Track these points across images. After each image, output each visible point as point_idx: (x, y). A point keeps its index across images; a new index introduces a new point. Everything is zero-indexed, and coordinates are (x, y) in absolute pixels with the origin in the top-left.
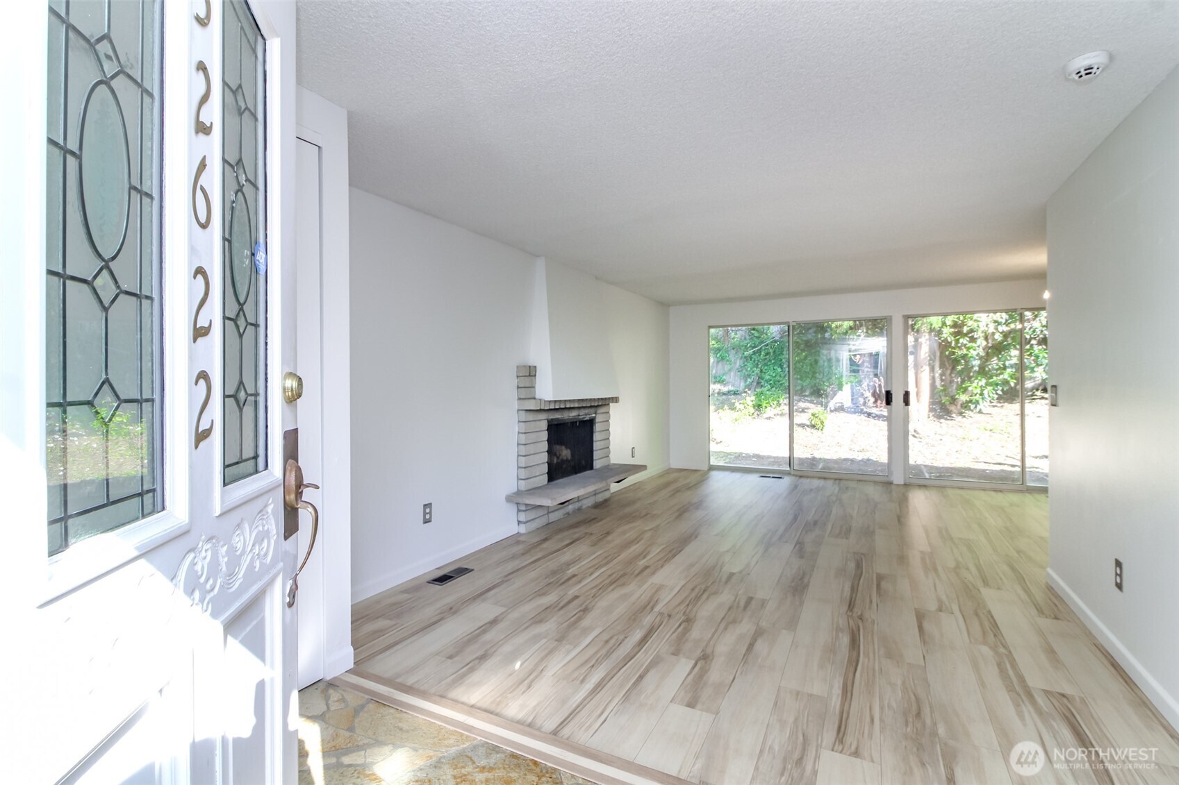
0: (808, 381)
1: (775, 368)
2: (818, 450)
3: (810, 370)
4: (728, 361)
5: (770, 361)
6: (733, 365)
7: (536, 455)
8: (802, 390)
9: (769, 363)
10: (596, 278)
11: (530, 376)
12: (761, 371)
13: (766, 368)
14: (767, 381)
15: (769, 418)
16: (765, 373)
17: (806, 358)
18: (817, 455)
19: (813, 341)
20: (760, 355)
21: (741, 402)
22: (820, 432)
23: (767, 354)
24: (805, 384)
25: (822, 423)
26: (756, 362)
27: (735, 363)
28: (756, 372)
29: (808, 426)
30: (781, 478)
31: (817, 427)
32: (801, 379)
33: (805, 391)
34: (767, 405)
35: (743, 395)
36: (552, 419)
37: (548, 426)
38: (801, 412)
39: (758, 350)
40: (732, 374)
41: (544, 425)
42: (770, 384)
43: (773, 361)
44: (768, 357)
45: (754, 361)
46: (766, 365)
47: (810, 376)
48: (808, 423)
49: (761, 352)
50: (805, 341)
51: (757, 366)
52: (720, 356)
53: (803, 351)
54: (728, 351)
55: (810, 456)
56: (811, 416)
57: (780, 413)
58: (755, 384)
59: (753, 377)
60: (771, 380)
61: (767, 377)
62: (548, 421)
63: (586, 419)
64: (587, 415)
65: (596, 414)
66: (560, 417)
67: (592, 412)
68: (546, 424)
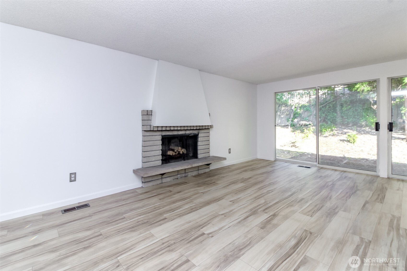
0: (351, 119)
1: (333, 113)
2: (349, 153)
3: (353, 114)
4: (309, 111)
5: (331, 110)
6: (312, 113)
7: (153, 152)
8: (348, 124)
9: (330, 112)
10: (199, 70)
11: (147, 115)
12: (326, 115)
13: (329, 114)
14: (329, 120)
15: (326, 137)
16: (328, 116)
17: (350, 109)
18: (347, 156)
19: (355, 100)
20: (326, 108)
21: (308, 129)
22: (353, 144)
23: (330, 107)
24: (349, 121)
25: (354, 140)
26: (324, 111)
27: (313, 112)
28: (323, 116)
29: (346, 141)
30: (309, 168)
31: (351, 142)
32: (347, 118)
33: (349, 124)
34: (325, 131)
35: (309, 126)
36: (165, 135)
37: (162, 138)
38: (344, 134)
39: (325, 105)
40: (312, 117)
41: (160, 138)
42: (330, 121)
43: (332, 111)
44: (330, 108)
45: (323, 111)
46: (329, 112)
47: (352, 117)
48: (346, 139)
49: (326, 107)
50: (350, 100)
51: (324, 113)
52: (306, 109)
53: (349, 105)
54: (310, 107)
55: (342, 156)
56: (347, 136)
57: (332, 134)
58: (323, 121)
59: (321, 118)
60: (331, 119)
61: (329, 118)
62: (162, 136)
63: (191, 135)
64: (192, 134)
65: (198, 133)
66: (170, 134)
67: (196, 132)
68: (160, 137)
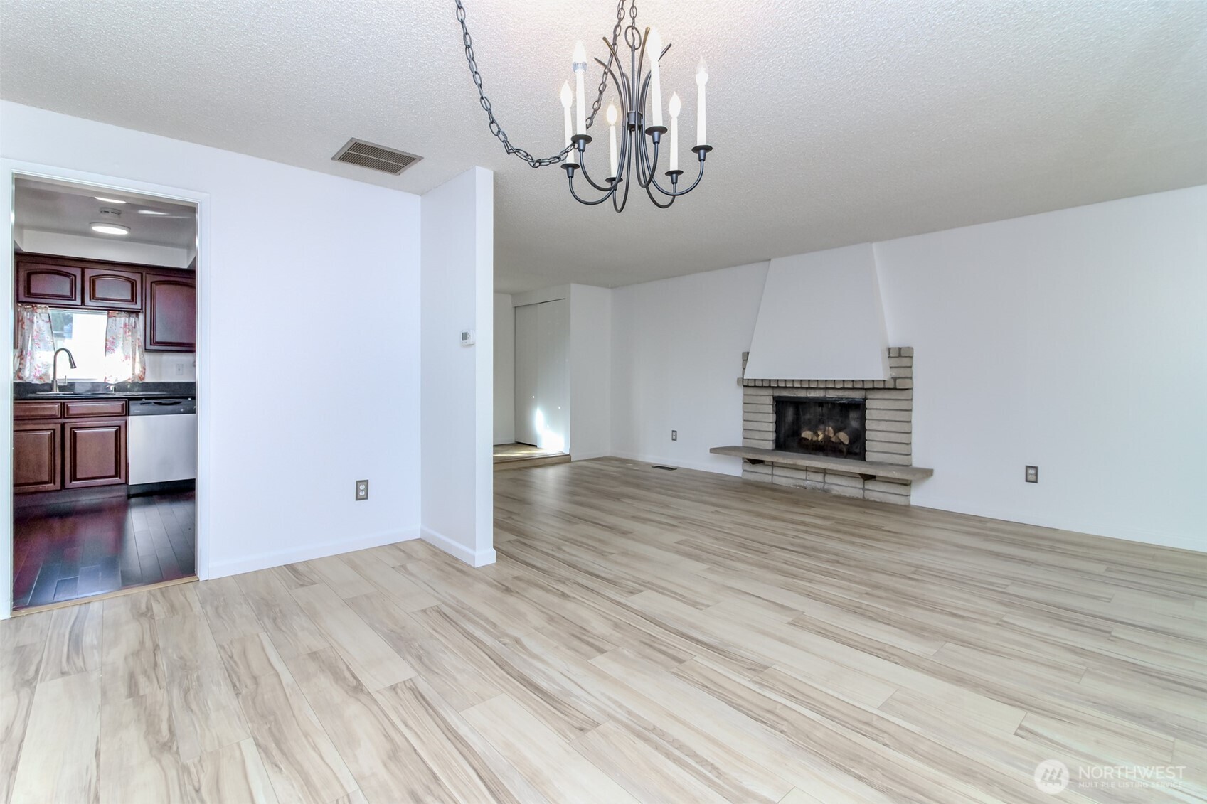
36: (779, 396)
37: (775, 401)
62: (774, 398)
63: (842, 402)
64: (842, 398)
65: (865, 399)
66: (790, 395)
67: (857, 396)
68: (770, 400)
